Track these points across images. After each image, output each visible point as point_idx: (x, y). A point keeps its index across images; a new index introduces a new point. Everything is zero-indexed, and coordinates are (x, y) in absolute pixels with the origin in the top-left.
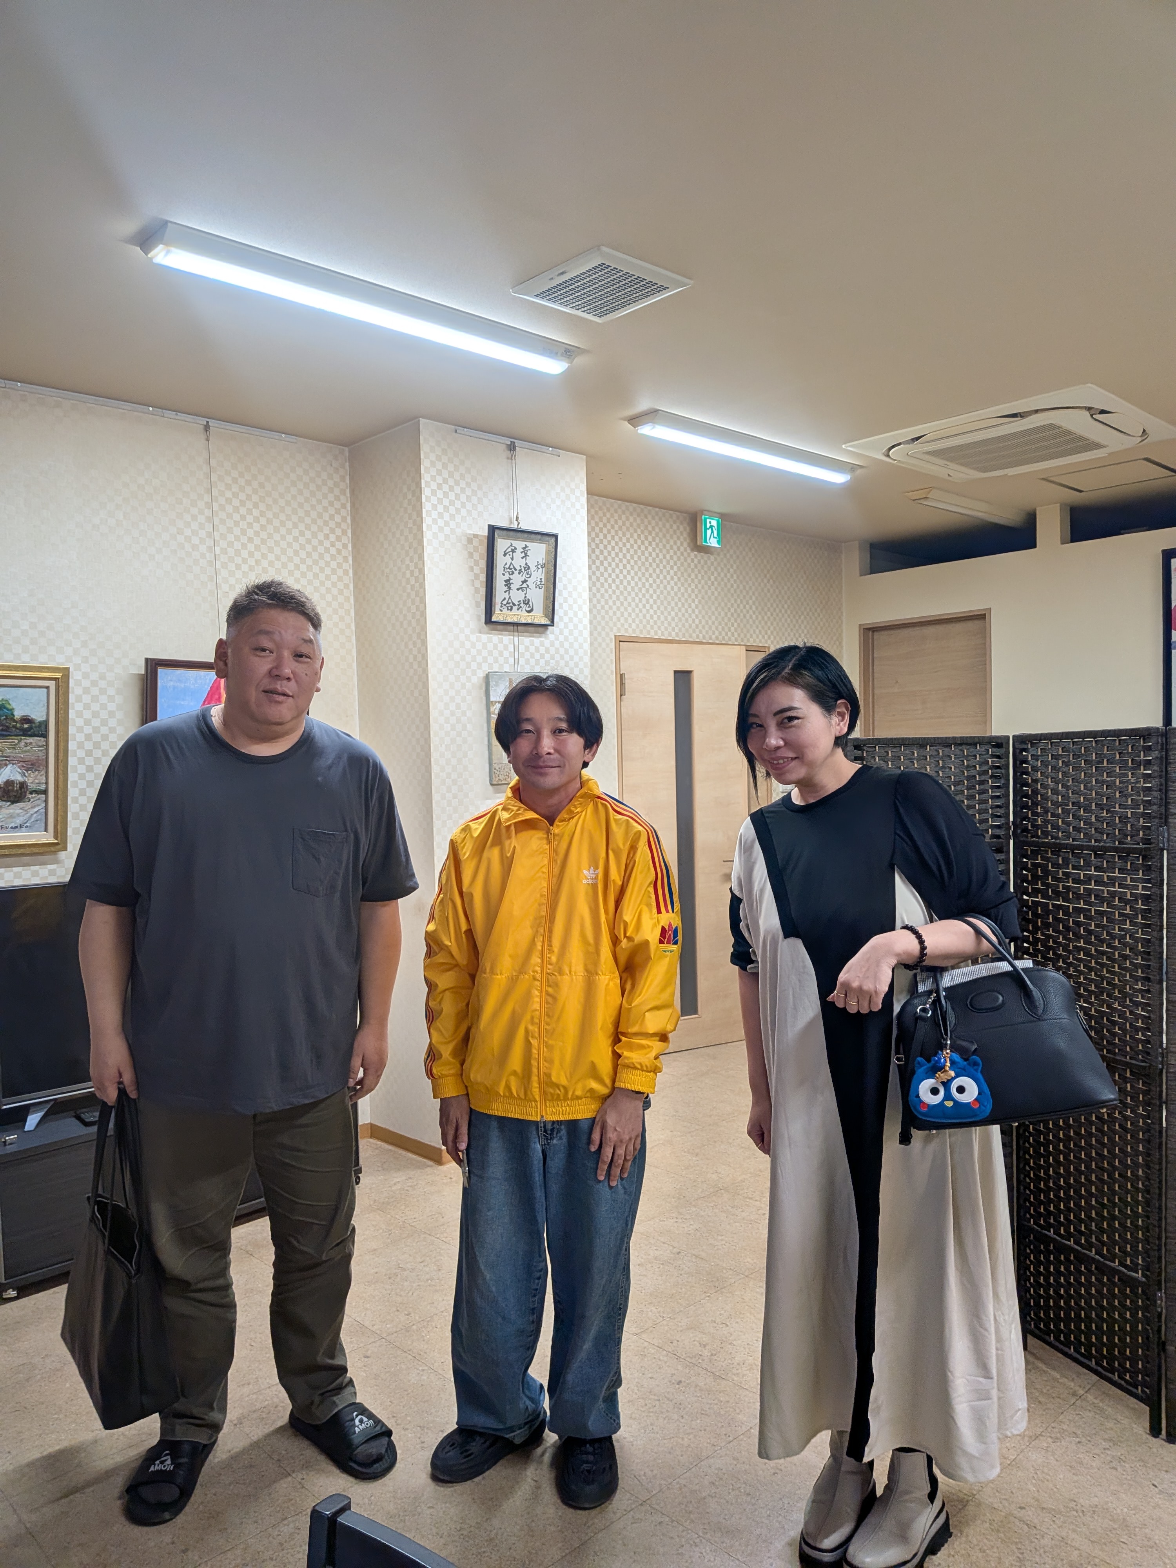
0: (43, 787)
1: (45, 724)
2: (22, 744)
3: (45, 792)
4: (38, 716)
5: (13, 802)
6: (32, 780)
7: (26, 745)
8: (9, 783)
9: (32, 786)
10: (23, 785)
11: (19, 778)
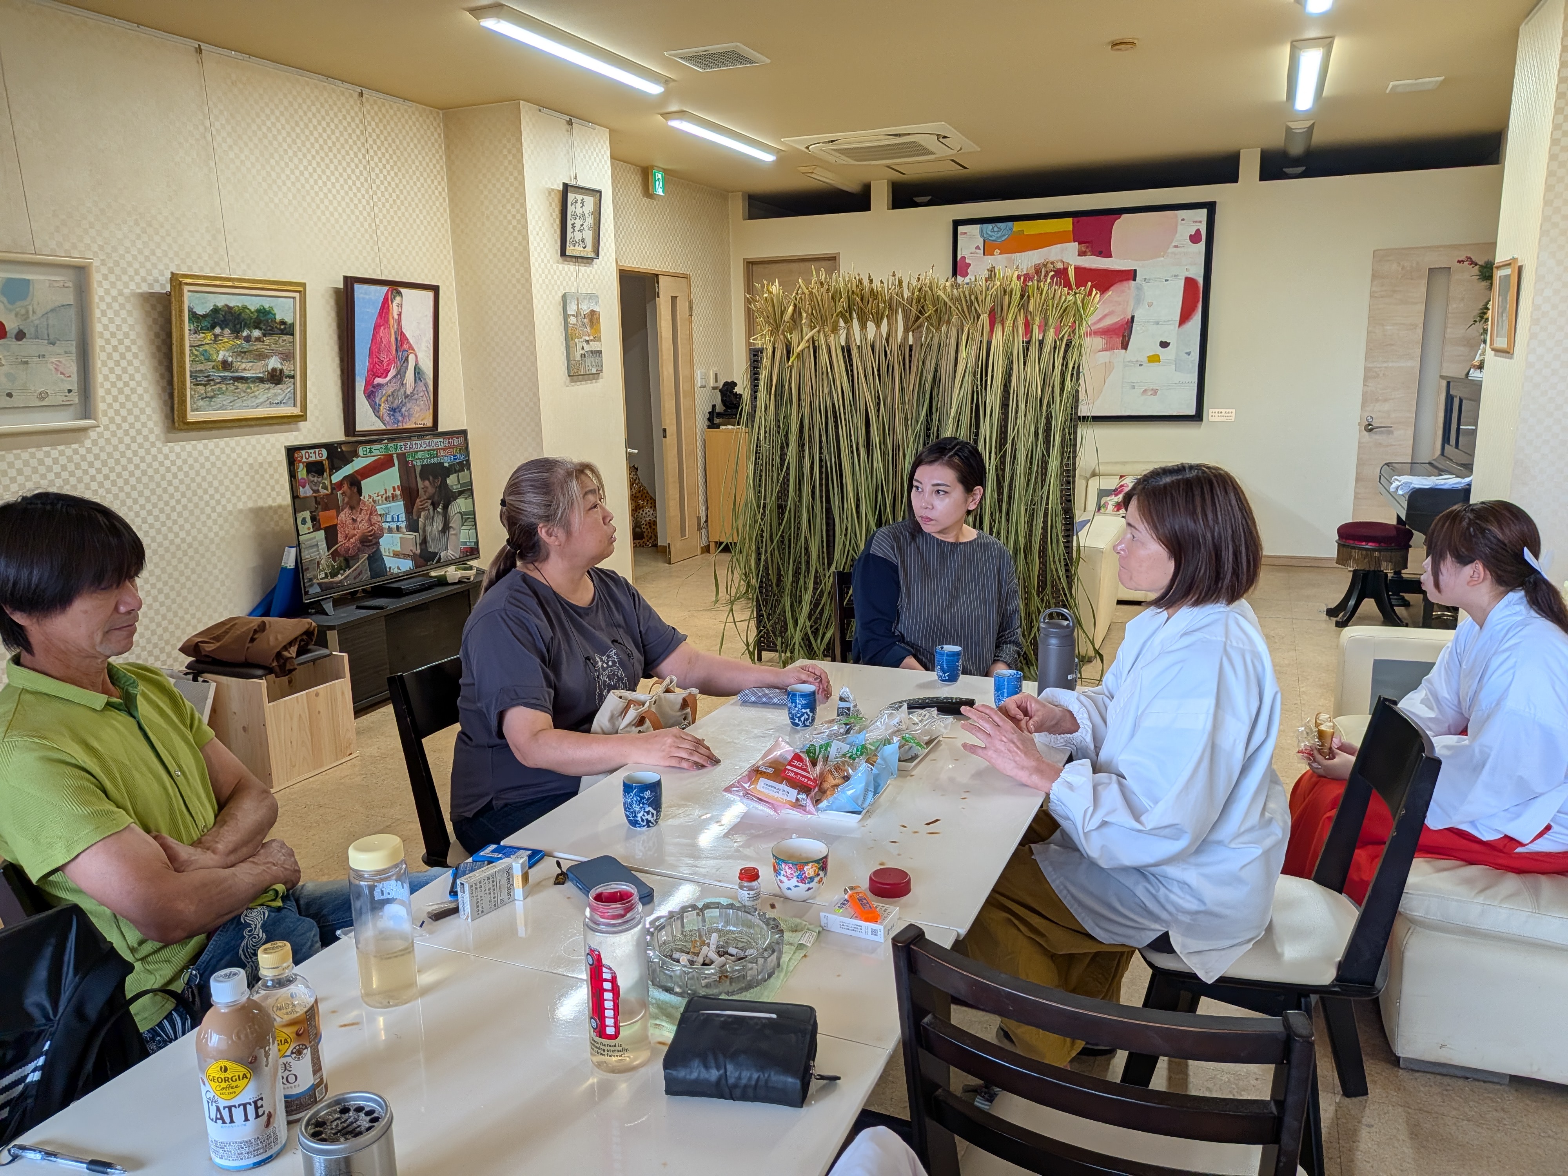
0: (292, 373)
1: (292, 325)
2: (281, 341)
3: (293, 377)
4: (289, 320)
5: (277, 384)
6: (287, 368)
7: (284, 341)
8: (274, 370)
9: (286, 373)
10: (281, 371)
11: (279, 366)
